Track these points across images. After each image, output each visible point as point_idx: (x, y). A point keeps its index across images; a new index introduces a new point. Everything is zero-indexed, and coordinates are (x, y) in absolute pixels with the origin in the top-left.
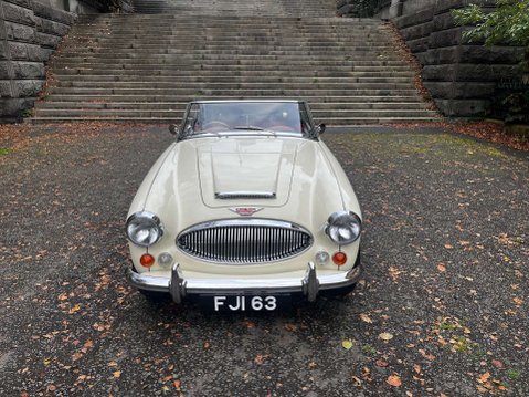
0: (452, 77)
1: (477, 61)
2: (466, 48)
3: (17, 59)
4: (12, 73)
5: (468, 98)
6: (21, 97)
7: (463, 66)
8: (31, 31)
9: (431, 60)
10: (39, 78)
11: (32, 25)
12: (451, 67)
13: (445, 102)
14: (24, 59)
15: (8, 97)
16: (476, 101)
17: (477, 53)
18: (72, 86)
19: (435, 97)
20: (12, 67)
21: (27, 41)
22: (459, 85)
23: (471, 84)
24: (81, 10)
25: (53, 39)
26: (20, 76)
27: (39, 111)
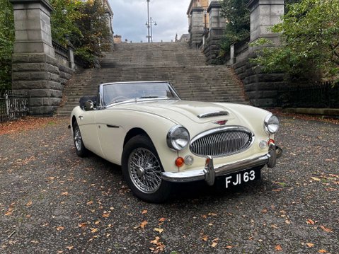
0: (255, 88)
1: (266, 81)
2: (260, 75)
3: (52, 88)
4: (49, 94)
5: (265, 98)
6: (53, 105)
7: (260, 83)
8: (57, 76)
9: (247, 82)
10: (60, 97)
11: (58, 74)
12: (255, 84)
13: (254, 100)
14: (54, 88)
15: (47, 105)
16: (269, 99)
17: (266, 77)
18: (74, 101)
19: (250, 99)
20: (49, 92)
21: (55, 81)
22: (260, 92)
23: (265, 92)
24: (76, 68)
25: (65, 81)
26: (52, 96)
27: (59, 112)
